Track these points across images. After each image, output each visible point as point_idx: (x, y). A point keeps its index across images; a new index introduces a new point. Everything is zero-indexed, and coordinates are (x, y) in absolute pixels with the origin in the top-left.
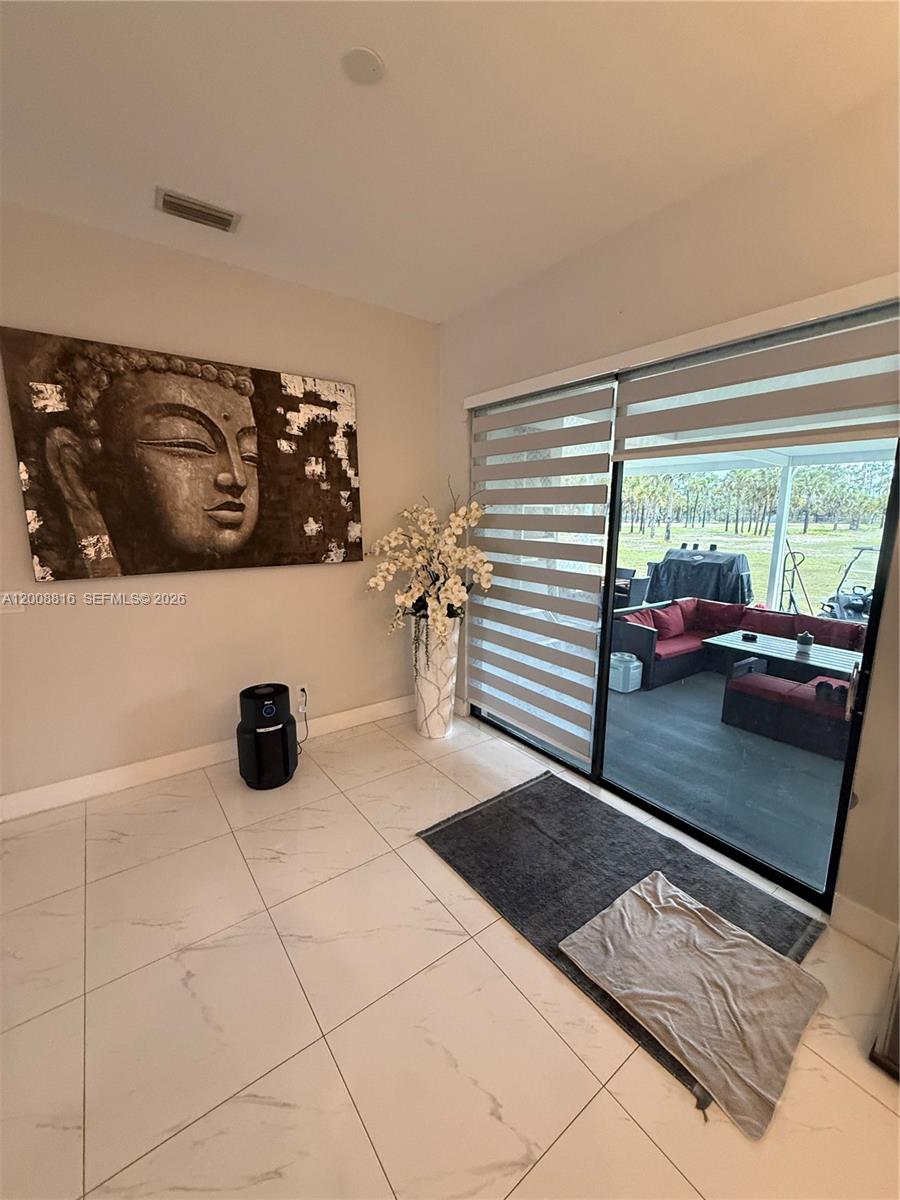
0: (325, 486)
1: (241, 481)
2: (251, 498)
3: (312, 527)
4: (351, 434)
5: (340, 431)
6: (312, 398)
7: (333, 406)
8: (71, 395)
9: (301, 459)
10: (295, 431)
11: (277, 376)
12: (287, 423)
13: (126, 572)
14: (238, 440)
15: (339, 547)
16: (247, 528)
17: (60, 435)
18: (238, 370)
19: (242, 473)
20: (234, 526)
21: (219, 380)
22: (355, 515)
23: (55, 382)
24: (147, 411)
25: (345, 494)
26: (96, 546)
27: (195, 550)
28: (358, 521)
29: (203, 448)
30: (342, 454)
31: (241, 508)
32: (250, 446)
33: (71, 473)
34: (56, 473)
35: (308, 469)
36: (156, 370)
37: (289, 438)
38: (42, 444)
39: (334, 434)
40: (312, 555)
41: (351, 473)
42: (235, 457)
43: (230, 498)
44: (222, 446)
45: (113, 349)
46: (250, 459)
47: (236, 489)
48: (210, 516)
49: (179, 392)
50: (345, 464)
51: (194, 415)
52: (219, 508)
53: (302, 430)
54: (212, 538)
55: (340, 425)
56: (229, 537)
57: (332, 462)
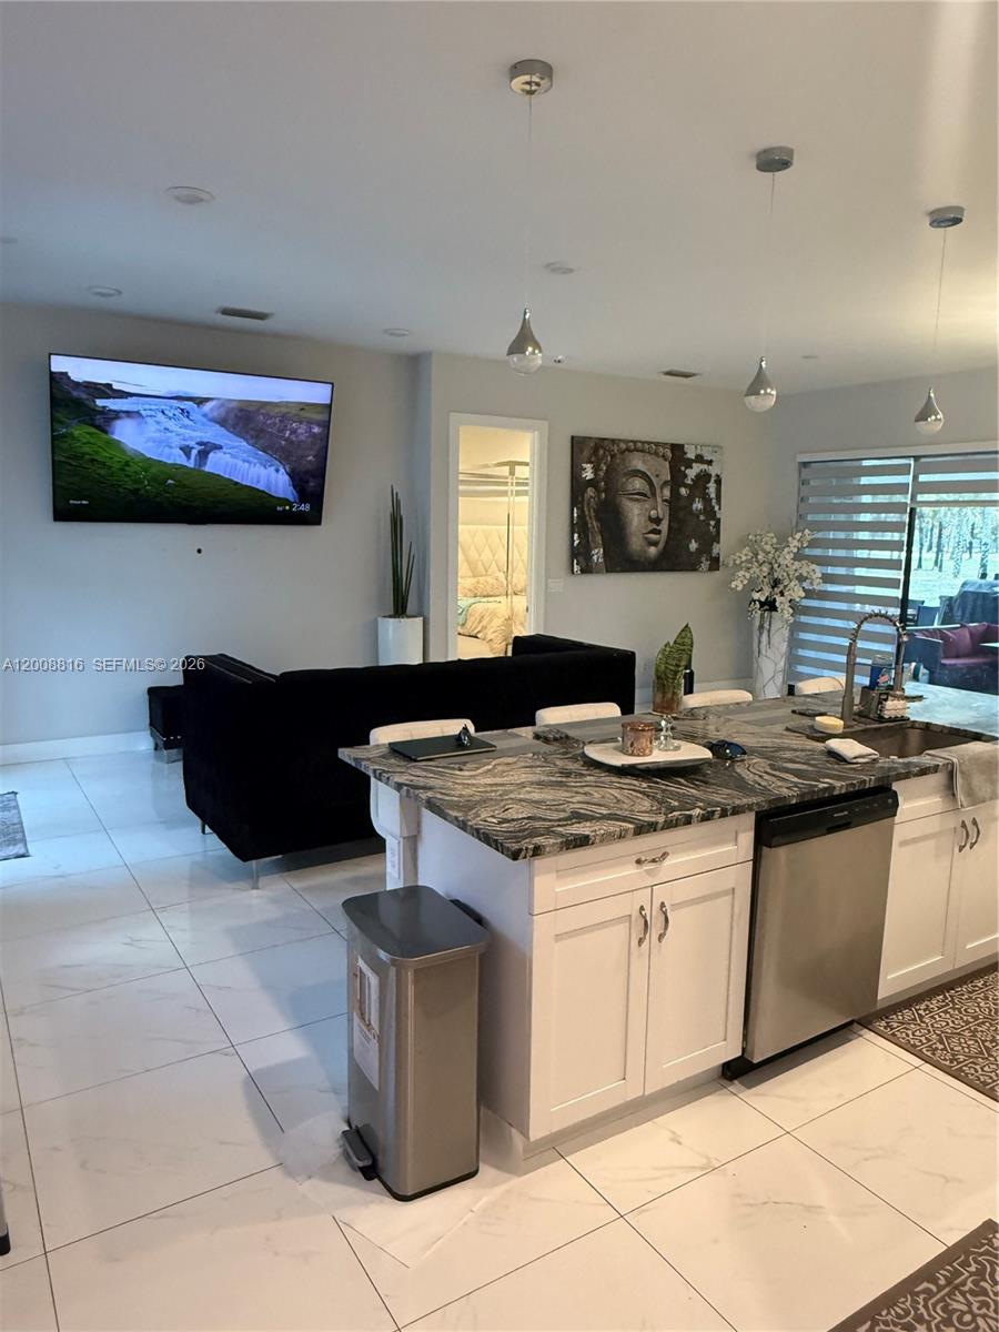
0: (702, 518)
1: (661, 517)
2: (664, 527)
3: (693, 546)
4: (718, 482)
5: (713, 480)
6: (700, 459)
7: (710, 463)
8: (596, 470)
9: (691, 498)
10: (689, 482)
11: (683, 446)
12: (686, 476)
13: (607, 571)
14: (662, 489)
15: (707, 560)
16: (661, 545)
17: (590, 492)
18: (664, 445)
19: (662, 510)
20: (655, 544)
21: (656, 454)
22: (716, 538)
23: (591, 462)
24: (625, 475)
25: (712, 523)
26: (597, 554)
27: (636, 558)
28: (718, 542)
29: (645, 495)
30: (713, 495)
31: (659, 532)
32: (667, 493)
33: (593, 514)
34: (587, 513)
35: (694, 506)
36: (628, 450)
37: (686, 486)
38: (583, 497)
39: (709, 482)
40: (692, 567)
41: (717, 508)
42: (659, 500)
43: (655, 526)
44: (654, 494)
45: (613, 441)
46: (666, 501)
47: (658, 521)
48: (646, 538)
49: (638, 462)
50: (714, 501)
51: (643, 475)
52: (649, 533)
53: (692, 480)
54: (645, 552)
55: (713, 475)
56: (653, 550)
57: (707, 500)
